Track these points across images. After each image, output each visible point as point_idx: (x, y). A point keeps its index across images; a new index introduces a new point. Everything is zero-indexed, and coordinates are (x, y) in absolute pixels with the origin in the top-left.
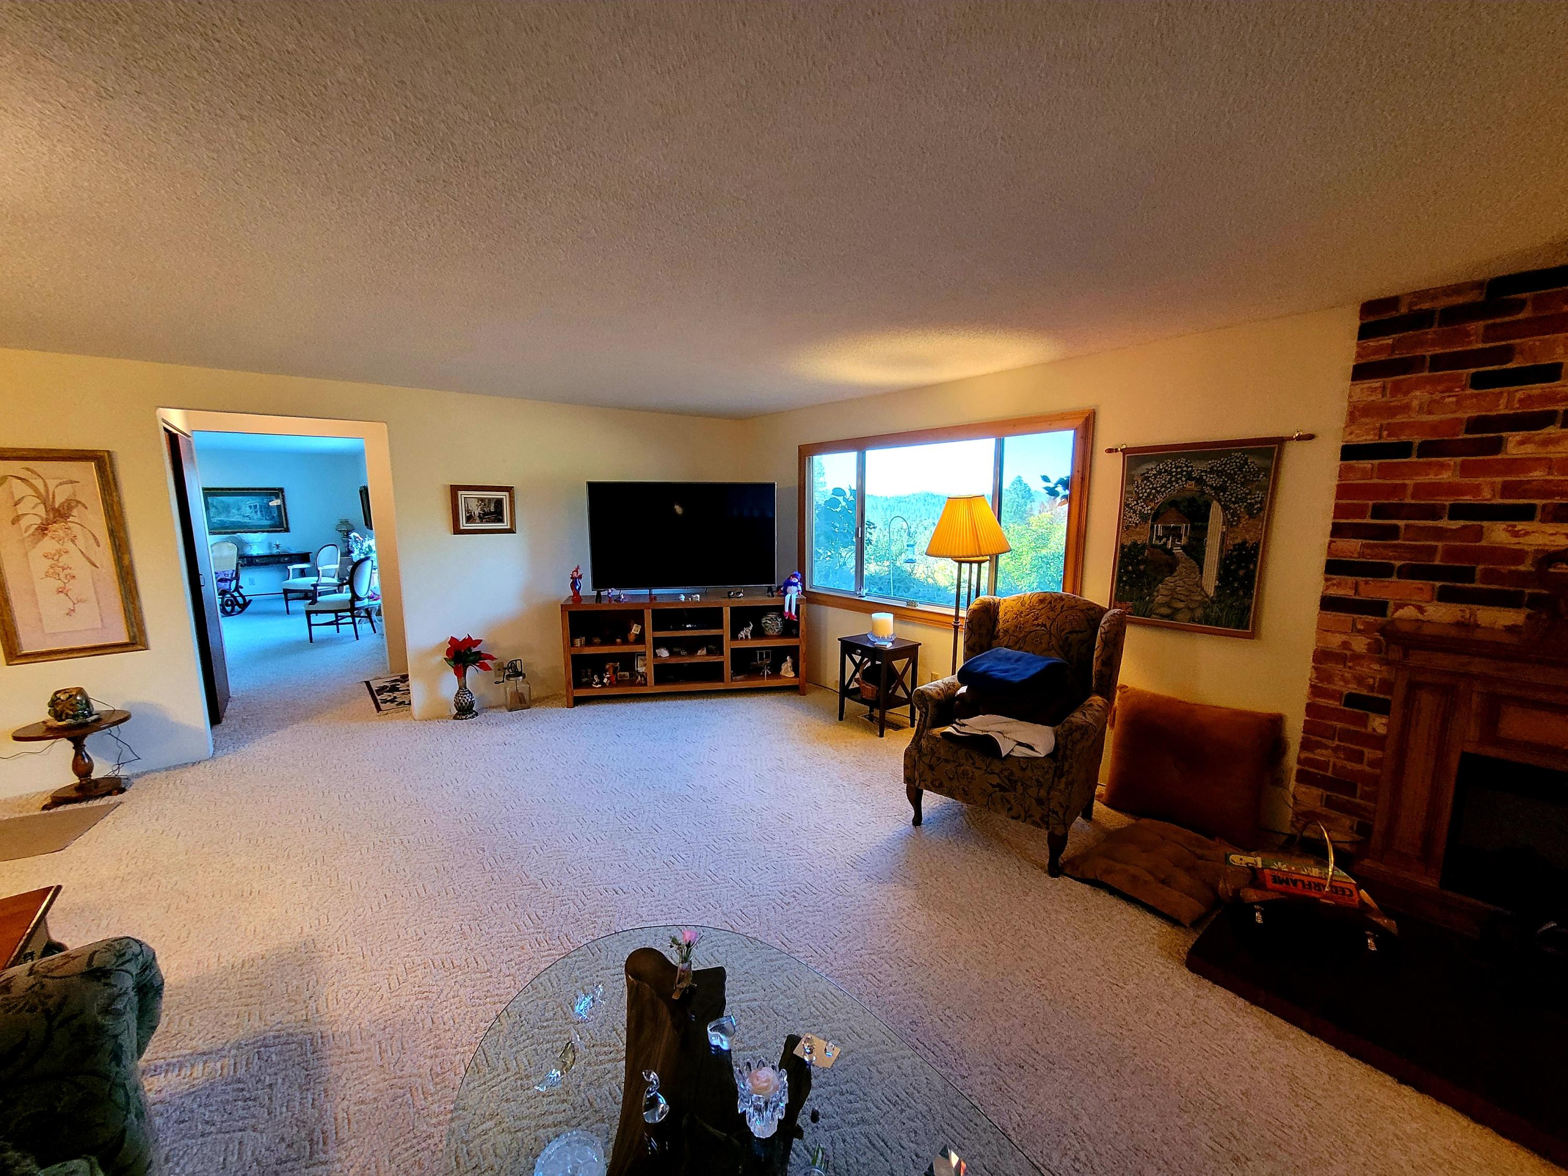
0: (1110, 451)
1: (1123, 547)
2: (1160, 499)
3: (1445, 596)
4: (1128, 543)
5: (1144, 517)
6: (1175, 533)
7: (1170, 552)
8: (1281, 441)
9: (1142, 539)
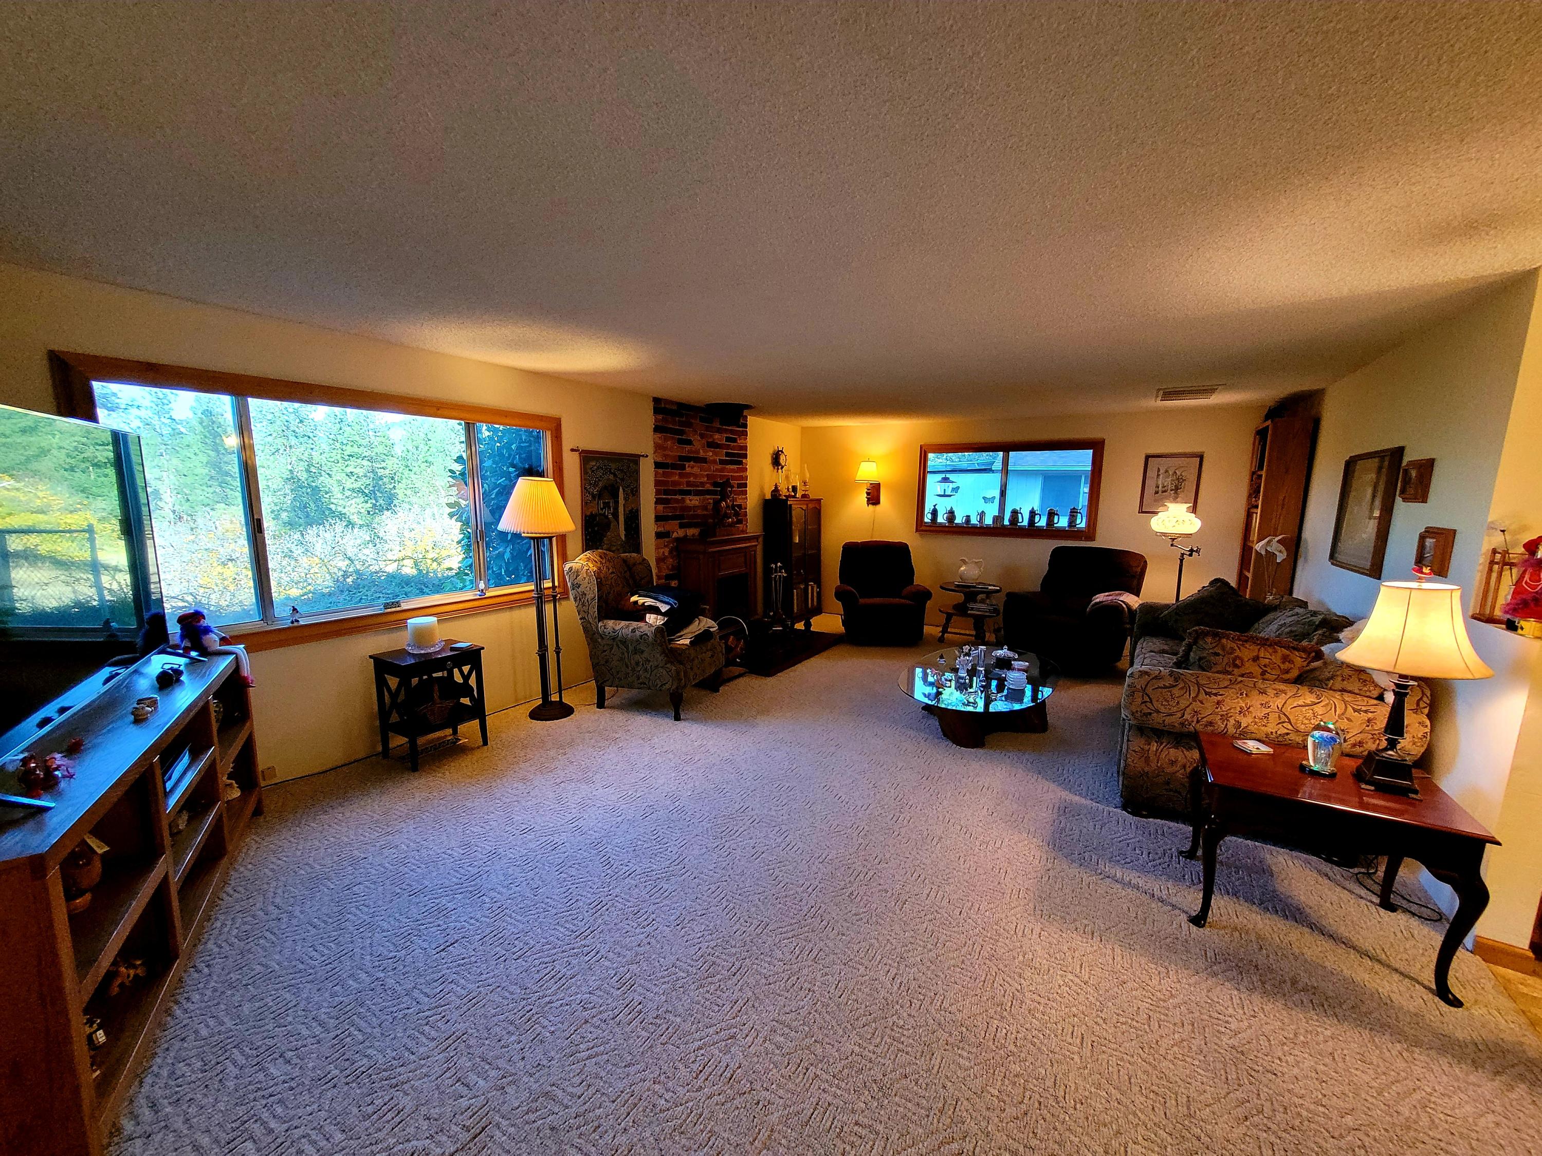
0: (572, 450)
1: (586, 516)
2: (601, 484)
3: (682, 526)
4: (588, 514)
5: (594, 496)
6: (607, 505)
7: (607, 517)
8: (639, 456)
9: (595, 511)
